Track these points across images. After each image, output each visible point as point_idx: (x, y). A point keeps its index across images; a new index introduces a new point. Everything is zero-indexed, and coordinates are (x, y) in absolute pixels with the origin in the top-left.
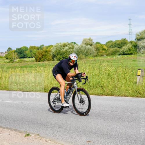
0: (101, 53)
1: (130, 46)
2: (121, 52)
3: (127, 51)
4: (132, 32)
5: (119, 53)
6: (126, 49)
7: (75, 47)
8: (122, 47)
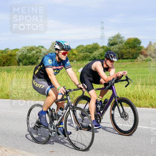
0: (71, 58)
1: (102, 51)
2: (92, 58)
3: (98, 56)
4: (104, 36)
5: (90, 59)
6: (98, 54)
7: (42, 51)
8: (93, 52)
